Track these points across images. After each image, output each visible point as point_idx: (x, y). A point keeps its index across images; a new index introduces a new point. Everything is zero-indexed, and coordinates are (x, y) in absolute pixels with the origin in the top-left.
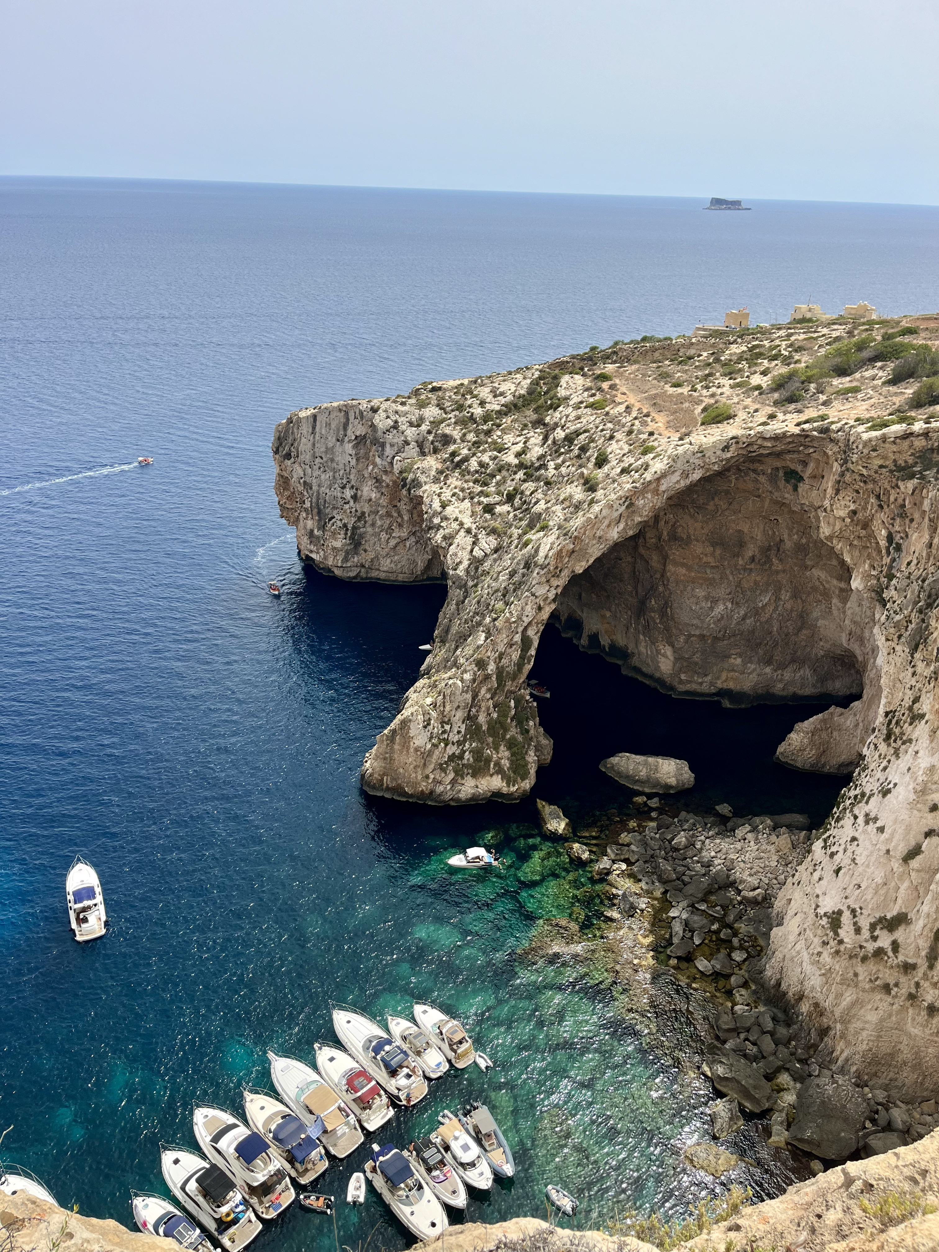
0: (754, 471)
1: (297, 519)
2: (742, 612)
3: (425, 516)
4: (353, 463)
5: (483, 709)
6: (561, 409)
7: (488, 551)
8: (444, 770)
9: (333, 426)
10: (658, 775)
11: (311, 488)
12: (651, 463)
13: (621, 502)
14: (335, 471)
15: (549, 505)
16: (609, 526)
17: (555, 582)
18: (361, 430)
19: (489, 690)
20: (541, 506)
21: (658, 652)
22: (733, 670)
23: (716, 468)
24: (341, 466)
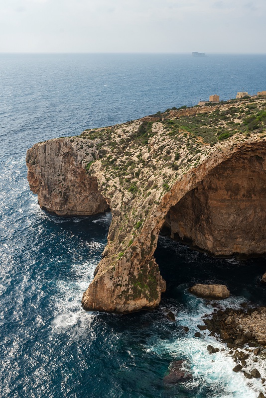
0: (243, 158)
1: (39, 190)
2: (241, 219)
3: (99, 185)
4: (63, 164)
5: (136, 269)
6: (154, 137)
7: (130, 199)
8: (120, 298)
9: (53, 149)
10: (214, 293)
11: (45, 177)
12: (201, 156)
13: (190, 174)
14: (55, 168)
15: (157, 177)
16: (185, 184)
17: (164, 210)
18: (66, 150)
19: (138, 260)
20: (153, 178)
21: (206, 238)
22: (239, 244)
23: (228, 157)
24: (58, 166)
